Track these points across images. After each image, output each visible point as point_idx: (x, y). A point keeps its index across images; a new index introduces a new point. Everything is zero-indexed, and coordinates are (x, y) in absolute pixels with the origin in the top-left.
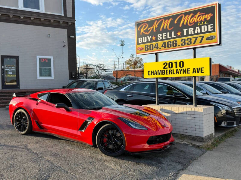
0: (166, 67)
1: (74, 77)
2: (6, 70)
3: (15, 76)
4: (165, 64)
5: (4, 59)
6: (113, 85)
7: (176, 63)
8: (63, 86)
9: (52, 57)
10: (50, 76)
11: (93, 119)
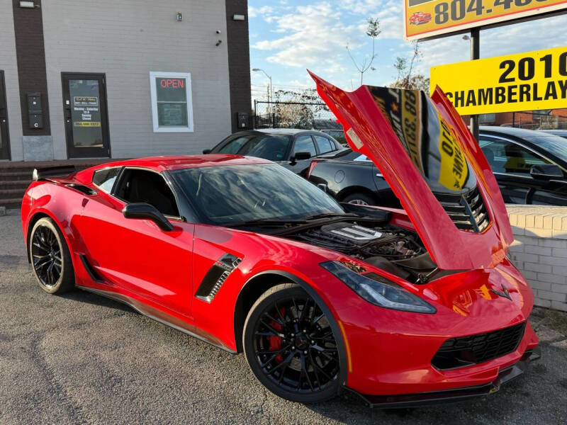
0: (508, 77)
1: (243, 125)
2: (76, 109)
3: (99, 124)
4: (507, 66)
5: (70, 81)
6: (341, 145)
7: (548, 59)
8: (205, 149)
9: (189, 75)
10: (185, 123)
11: (239, 261)
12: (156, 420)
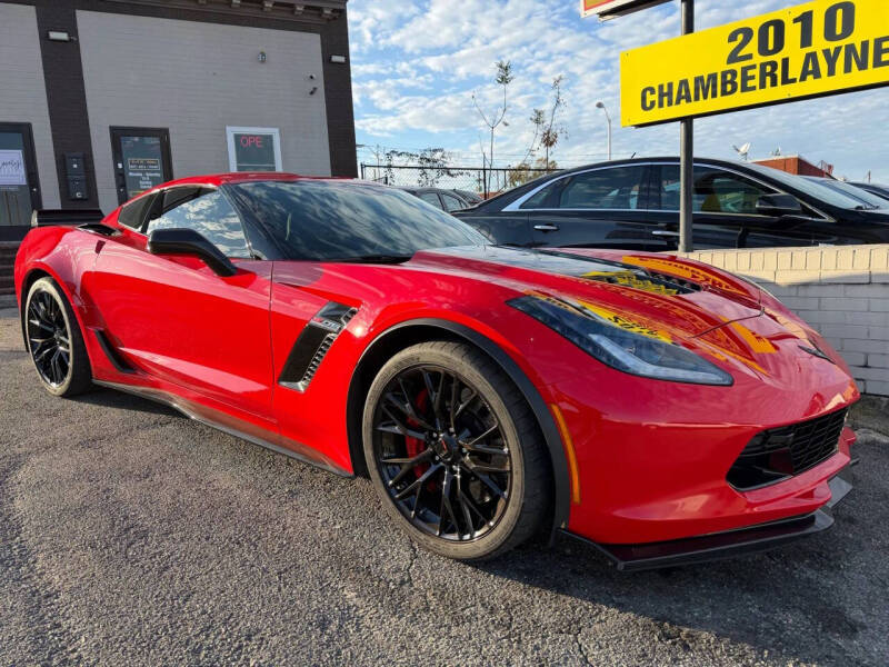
0: (742, 53)
2: (131, 174)
4: (740, 37)
5: (122, 138)
7: (806, 19)
9: (277, 130)
11: (353, 313)
12: (204, 612)
